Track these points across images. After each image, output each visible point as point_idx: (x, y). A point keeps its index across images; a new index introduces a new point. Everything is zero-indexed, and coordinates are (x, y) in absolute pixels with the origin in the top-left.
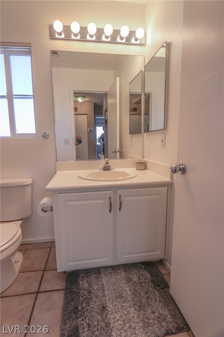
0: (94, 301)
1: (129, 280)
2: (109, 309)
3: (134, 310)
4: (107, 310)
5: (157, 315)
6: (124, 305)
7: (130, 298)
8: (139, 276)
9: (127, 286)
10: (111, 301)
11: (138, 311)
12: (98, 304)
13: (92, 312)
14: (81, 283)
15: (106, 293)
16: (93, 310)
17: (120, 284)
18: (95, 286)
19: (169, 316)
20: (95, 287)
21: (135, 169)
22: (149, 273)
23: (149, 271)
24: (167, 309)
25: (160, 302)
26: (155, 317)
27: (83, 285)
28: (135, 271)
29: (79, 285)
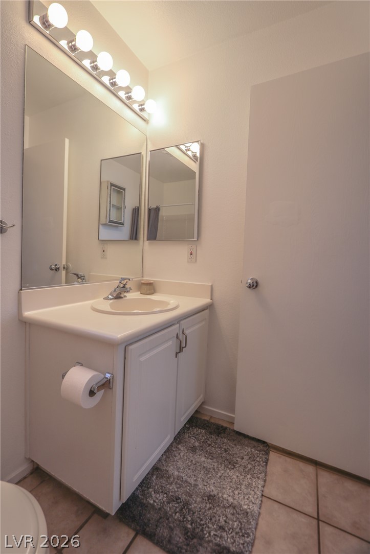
0: (194, 502)
1: (193, 449)
2: (215, 493)
3: (230, 470)
4: (215, 496)
5: (246, 458)
6: (219, 474)
7: (216, 464)
8: (195, 438)
9: (198, 456)
10: (205, 484)
11: (233, 469)
12: (201, 500)
13: (205, 514)
14: (152, 502)
15: (192, 481)
16: (203, 511)
17: (192, 461)
18: (171, 488)
19: (253, 450)
20: (173, 487)
21: (139, 293)
22: (199, 428)
23: (196, 426)
24: (245, 446)
25: (235, 445)
26: (247, 460)
27: (157, 501)
28: (187, 437)
29: (153, 506)
